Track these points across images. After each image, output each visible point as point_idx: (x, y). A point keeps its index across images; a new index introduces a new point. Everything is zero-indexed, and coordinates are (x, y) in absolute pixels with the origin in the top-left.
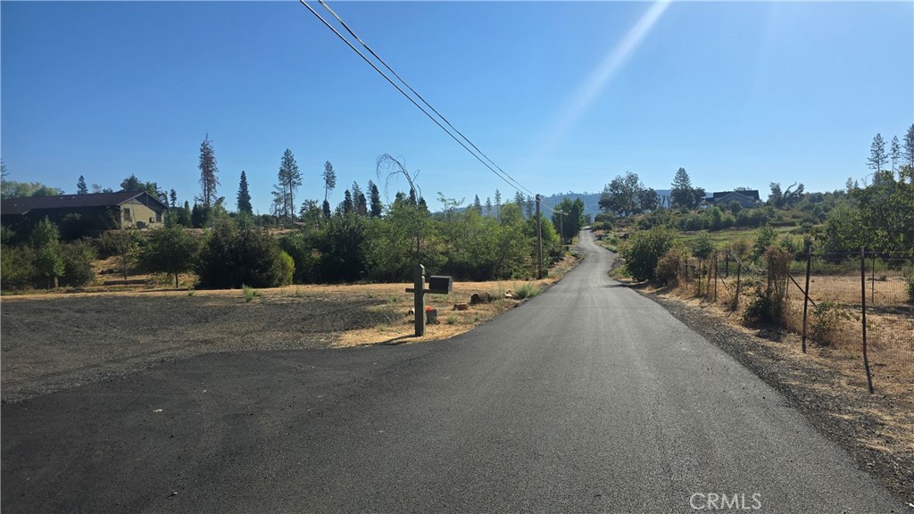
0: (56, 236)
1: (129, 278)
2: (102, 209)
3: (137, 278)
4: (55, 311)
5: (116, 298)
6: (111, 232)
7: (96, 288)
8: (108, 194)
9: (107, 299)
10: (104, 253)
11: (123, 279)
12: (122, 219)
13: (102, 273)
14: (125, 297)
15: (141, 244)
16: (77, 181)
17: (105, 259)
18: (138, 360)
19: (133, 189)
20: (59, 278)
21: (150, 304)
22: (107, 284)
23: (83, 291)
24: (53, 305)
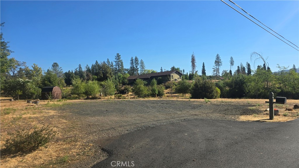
0: (156, 83)
1: (173, 95)
2: (166, 76)
3: (175, 95)
4: (157, 103)
5: (170, 100)
6: (168, 82)
7: (165, 97)
8: (168, 71)
9: (168, 100)
10: (167, 88)
11: (171, 95)
12: (171, 78)
13: (166, 93)
14: (172, 100)
15: (176, 85)
16: (161, 68)
17: (167, 89)
18: (178, 119)
19: (175, 70)
20: (157, 94)
21: (179, 103)
22: (167, 96)
23: (162, 98)
24: (156, 101)
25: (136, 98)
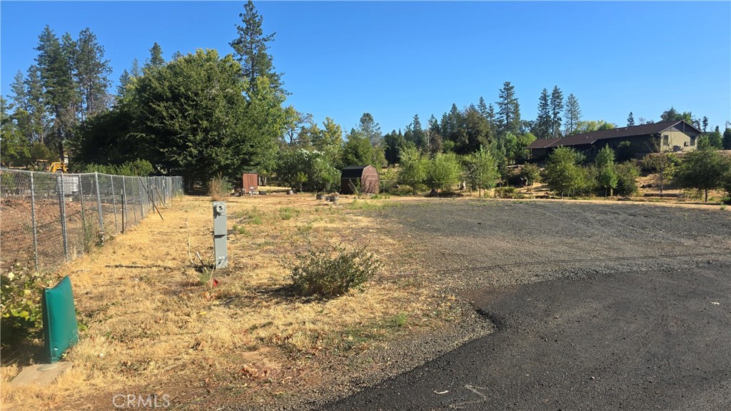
0: (612, 159)
1: (664, 192)
2: (648, 136)
3: (670, 192)
4: (614, 213)
5: (656, 207)
6: (652, 154)
7: (638, 198)
8: (650, 125)
9: (650, 207)
10: (645, 171)
11: (659, 192)
12: (662, 144)
13: (643, 187)
14: (663, 207)
15: (676, 164)
16: (628, 117)
17: (645, 176)
18: (687, 259)
19: (674, 120)
20: (614, 189)
21: (686, 214)
22: (646, 195)
23: (629, 200)
24: (612, 209)
25: (552, 198)
